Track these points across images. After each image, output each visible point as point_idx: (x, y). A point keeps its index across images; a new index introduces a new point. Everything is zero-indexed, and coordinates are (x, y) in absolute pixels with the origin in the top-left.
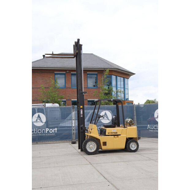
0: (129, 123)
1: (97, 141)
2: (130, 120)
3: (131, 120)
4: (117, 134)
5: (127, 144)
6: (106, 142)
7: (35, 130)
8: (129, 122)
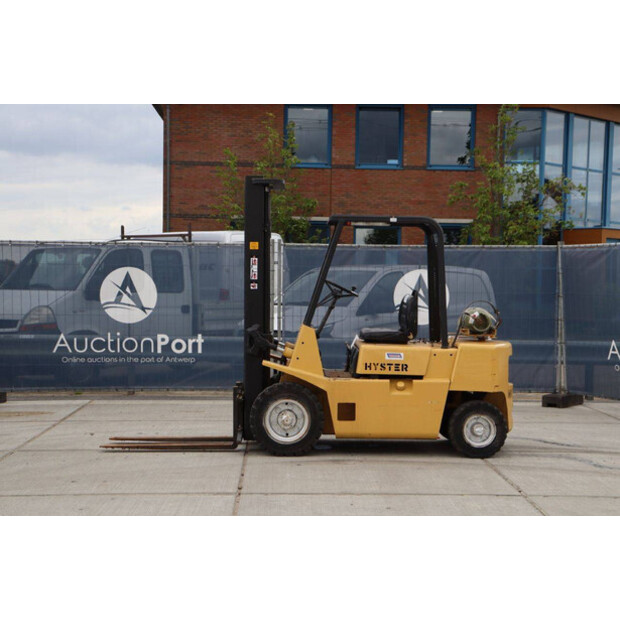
0: (470, 326)
1: (312, 397)
2: (477, 314)
3: (481, 315)
4: (404, 373)
5: (452, 421)
6: (353, 405)
7: (110, 340)
8: (471, 321)
